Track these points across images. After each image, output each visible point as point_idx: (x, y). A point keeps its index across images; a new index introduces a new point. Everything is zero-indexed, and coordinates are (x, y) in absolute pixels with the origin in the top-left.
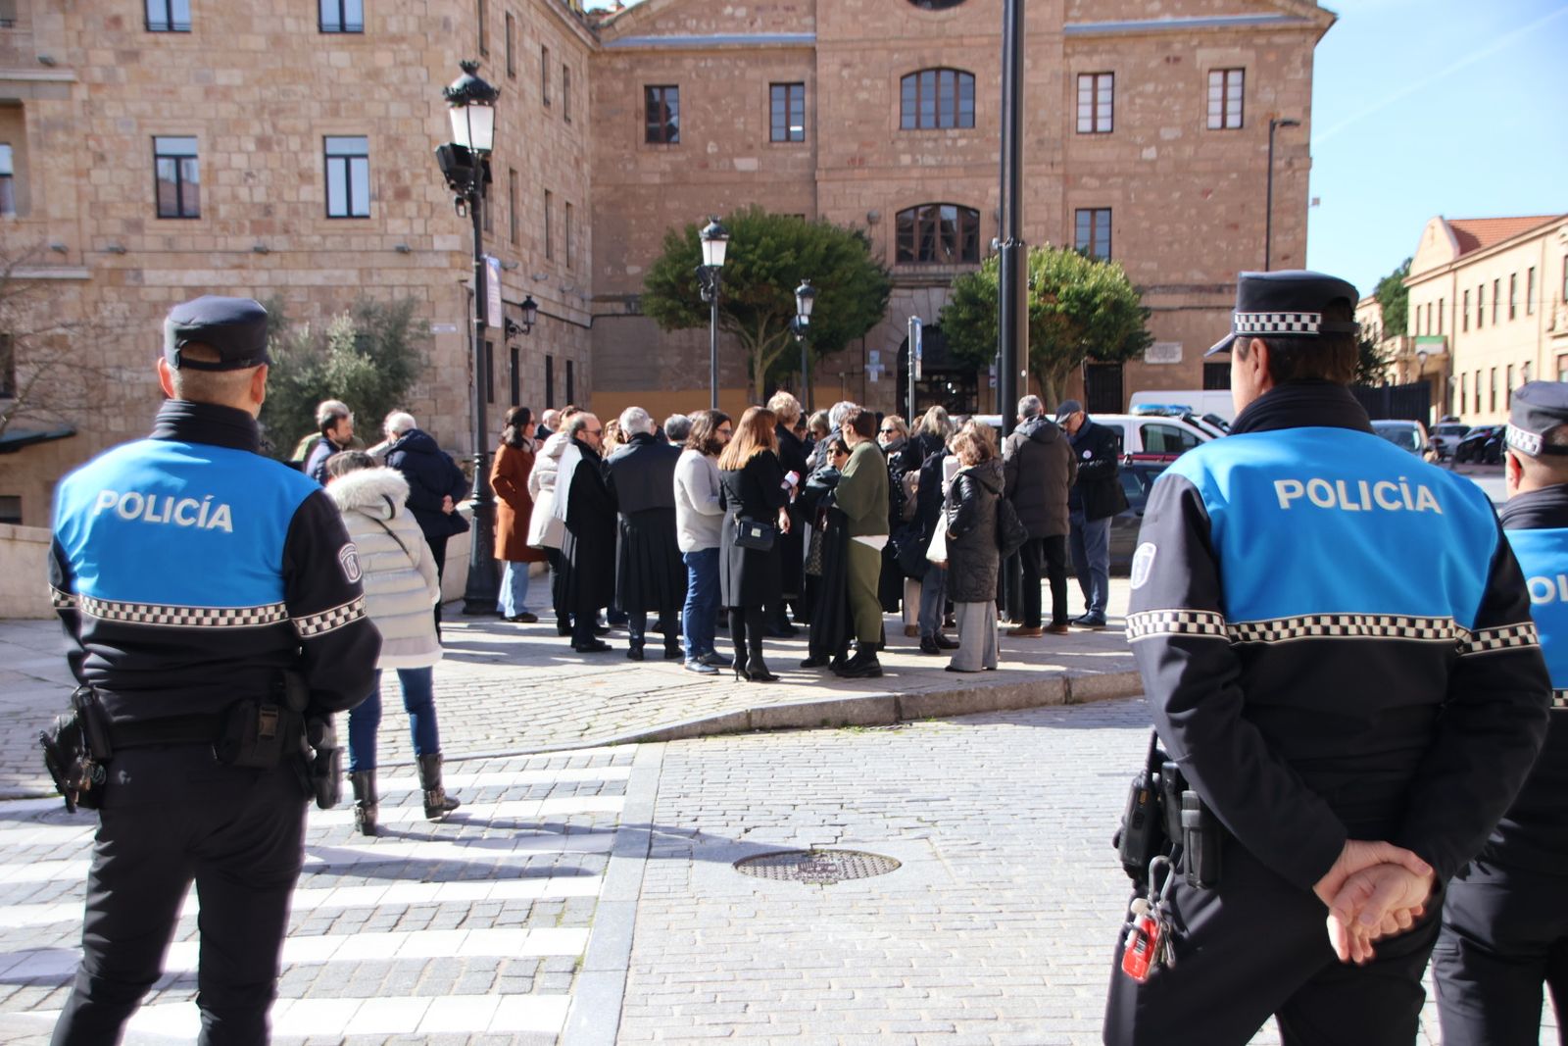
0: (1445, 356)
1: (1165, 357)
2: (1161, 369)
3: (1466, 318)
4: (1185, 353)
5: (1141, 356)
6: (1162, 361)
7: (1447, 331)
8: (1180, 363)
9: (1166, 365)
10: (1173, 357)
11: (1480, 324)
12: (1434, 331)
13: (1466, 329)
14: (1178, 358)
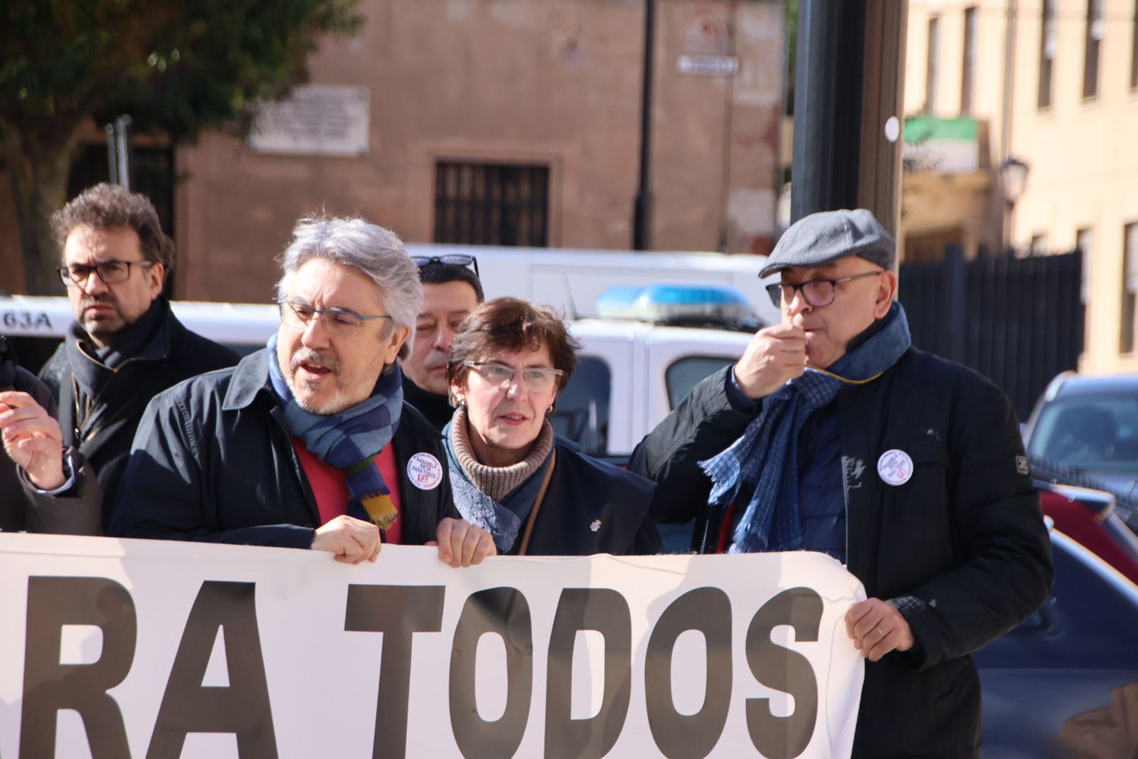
0: (980, 180)
1: (313, 131)
2: (299, 172)
3: (1046, 66)
4: (377, 124)
5: (245, 124)
6: (306, 145)
7: (987, 103)
8: (361, 158)
9: (316, 161)
10: (339, 132)
11: (1090, 86)
12: (948, 102)
13: (1045, 99)
14: (356, 140)
